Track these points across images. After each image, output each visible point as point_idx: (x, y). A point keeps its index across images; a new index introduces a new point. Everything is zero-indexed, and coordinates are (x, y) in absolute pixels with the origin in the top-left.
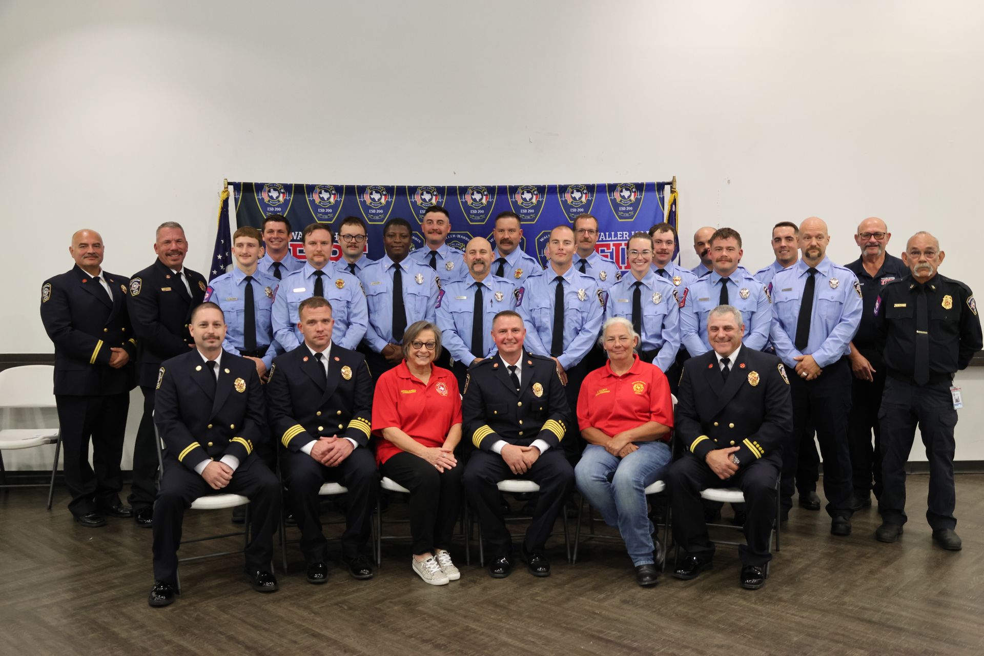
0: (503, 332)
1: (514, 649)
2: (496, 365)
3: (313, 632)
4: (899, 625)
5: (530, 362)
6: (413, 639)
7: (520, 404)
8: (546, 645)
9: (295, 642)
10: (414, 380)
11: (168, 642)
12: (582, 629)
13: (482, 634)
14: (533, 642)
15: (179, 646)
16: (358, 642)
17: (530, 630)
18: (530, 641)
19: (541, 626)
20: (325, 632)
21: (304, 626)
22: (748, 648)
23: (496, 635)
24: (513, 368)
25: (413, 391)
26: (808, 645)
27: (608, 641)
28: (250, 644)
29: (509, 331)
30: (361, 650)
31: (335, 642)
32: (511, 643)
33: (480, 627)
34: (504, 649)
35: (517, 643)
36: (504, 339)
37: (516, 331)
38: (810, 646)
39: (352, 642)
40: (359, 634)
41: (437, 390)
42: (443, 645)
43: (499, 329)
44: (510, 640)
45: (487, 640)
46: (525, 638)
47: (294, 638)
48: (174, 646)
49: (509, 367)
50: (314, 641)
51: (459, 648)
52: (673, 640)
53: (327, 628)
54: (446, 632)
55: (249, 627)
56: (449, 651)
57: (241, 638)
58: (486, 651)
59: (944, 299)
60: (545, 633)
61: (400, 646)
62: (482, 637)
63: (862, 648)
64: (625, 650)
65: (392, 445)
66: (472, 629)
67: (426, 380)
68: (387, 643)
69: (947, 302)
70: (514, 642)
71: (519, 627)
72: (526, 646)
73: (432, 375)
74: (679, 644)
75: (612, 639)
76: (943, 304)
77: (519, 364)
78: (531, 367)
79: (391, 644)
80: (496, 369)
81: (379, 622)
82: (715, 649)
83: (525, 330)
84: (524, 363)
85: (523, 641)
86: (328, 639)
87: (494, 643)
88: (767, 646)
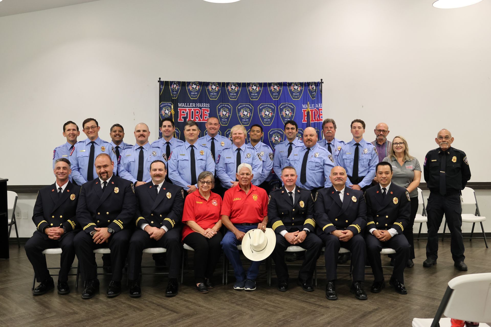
0: (286, 176)
1: (270, 305)
2: (283, 192)
3: (184, 300)
4: (434, 297)
5: (299, 191)
6: (227, 302)
7: (294, 210)
8: (284, 304)
9: (178, 303)
10: (202, 198)
11: (124, 303)
12: (299, 298)
13: (257, 300)
14: (278, 303)
15: (129, 305)
16: (204, 303)
17: (277, 299)
18: (277, 303)
19: (281, 297)
20: (190, 300)
21: (180, 297)
22: (369, 305)
23: (263, 301)
24: (291, 193)
25: (201, 203)
26: (395, 304)
27: (310, 303)
28: (159, 304)
29: (290, 176)
30: (206, 306)
31: (195, 303)
32: (269, 304)
33: (255, 298)
34: (266, 306)
35: (272, 304)
36: (287, 180)
37: (293, 175)
38: (396, 305)
39: (201, 303)
40: (204, 300)
41: (212, 203)
42: (240, 304)
43: (285, 175)
44: (268, 303)
45: (258, 302)
46: (275, 302)
47: (177, 302)
48: (127, 305)
49: (289, 192)
50: (185, 303)
51: (247, 305)
52: (338, 303)
53: (190, 298)
54: (241, 300)
55: (157, 298)
56: (243, 306)
57: (155, 302)
58: (258, 306)
59: (453, 158)
60: (283, 300)
61: (222, 305)
62: (257, 301)
63: (418, 305)
64: (317, 306)
65: (190, 228)
66: (252, 298)
67: (207, 198)
68: (216, 303)
69: (454, 159)
70: (270, 303)
71: (272, 298)
72: (276, 305)
73: (211, 196)
74: (340, 304)
75: (312, 302)
76: (452, 160)
77: (293, 191)
78: (299, 193)
79: (218, 304)
80: (283, 194)
81: (212, 296)
82: (355, 306)
83: (297, 176)
84: (296, 191)
85: (273, 302)
86: (191, 302)
87: (262, 303)
88: (378, 305)
